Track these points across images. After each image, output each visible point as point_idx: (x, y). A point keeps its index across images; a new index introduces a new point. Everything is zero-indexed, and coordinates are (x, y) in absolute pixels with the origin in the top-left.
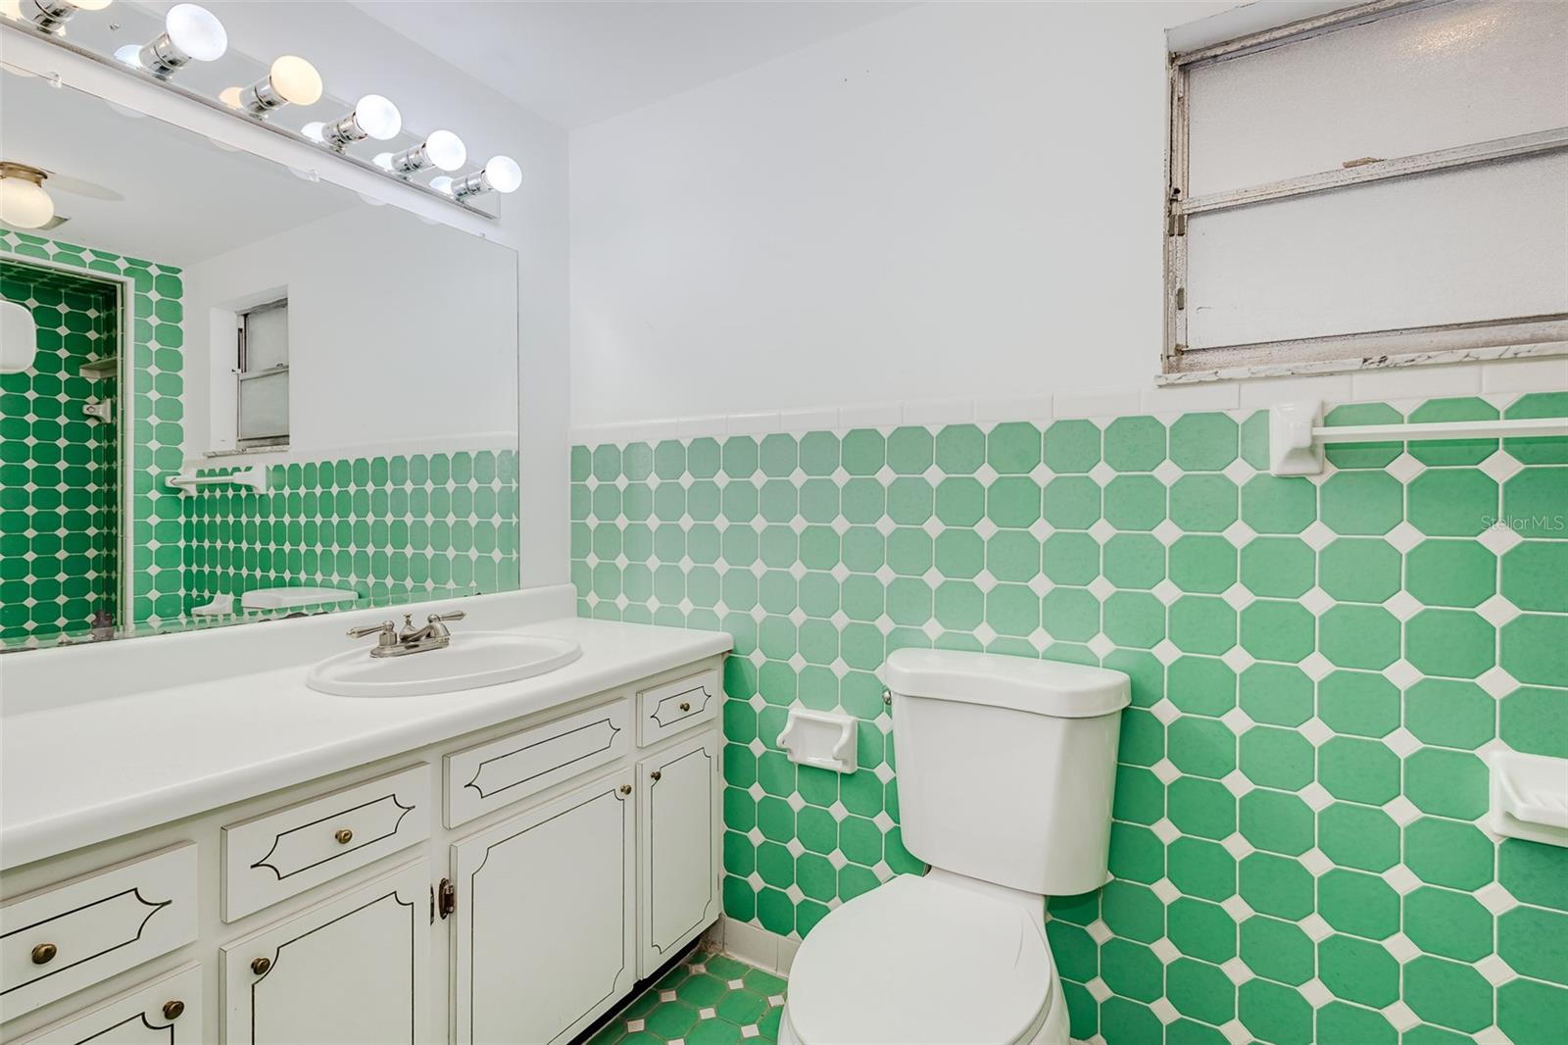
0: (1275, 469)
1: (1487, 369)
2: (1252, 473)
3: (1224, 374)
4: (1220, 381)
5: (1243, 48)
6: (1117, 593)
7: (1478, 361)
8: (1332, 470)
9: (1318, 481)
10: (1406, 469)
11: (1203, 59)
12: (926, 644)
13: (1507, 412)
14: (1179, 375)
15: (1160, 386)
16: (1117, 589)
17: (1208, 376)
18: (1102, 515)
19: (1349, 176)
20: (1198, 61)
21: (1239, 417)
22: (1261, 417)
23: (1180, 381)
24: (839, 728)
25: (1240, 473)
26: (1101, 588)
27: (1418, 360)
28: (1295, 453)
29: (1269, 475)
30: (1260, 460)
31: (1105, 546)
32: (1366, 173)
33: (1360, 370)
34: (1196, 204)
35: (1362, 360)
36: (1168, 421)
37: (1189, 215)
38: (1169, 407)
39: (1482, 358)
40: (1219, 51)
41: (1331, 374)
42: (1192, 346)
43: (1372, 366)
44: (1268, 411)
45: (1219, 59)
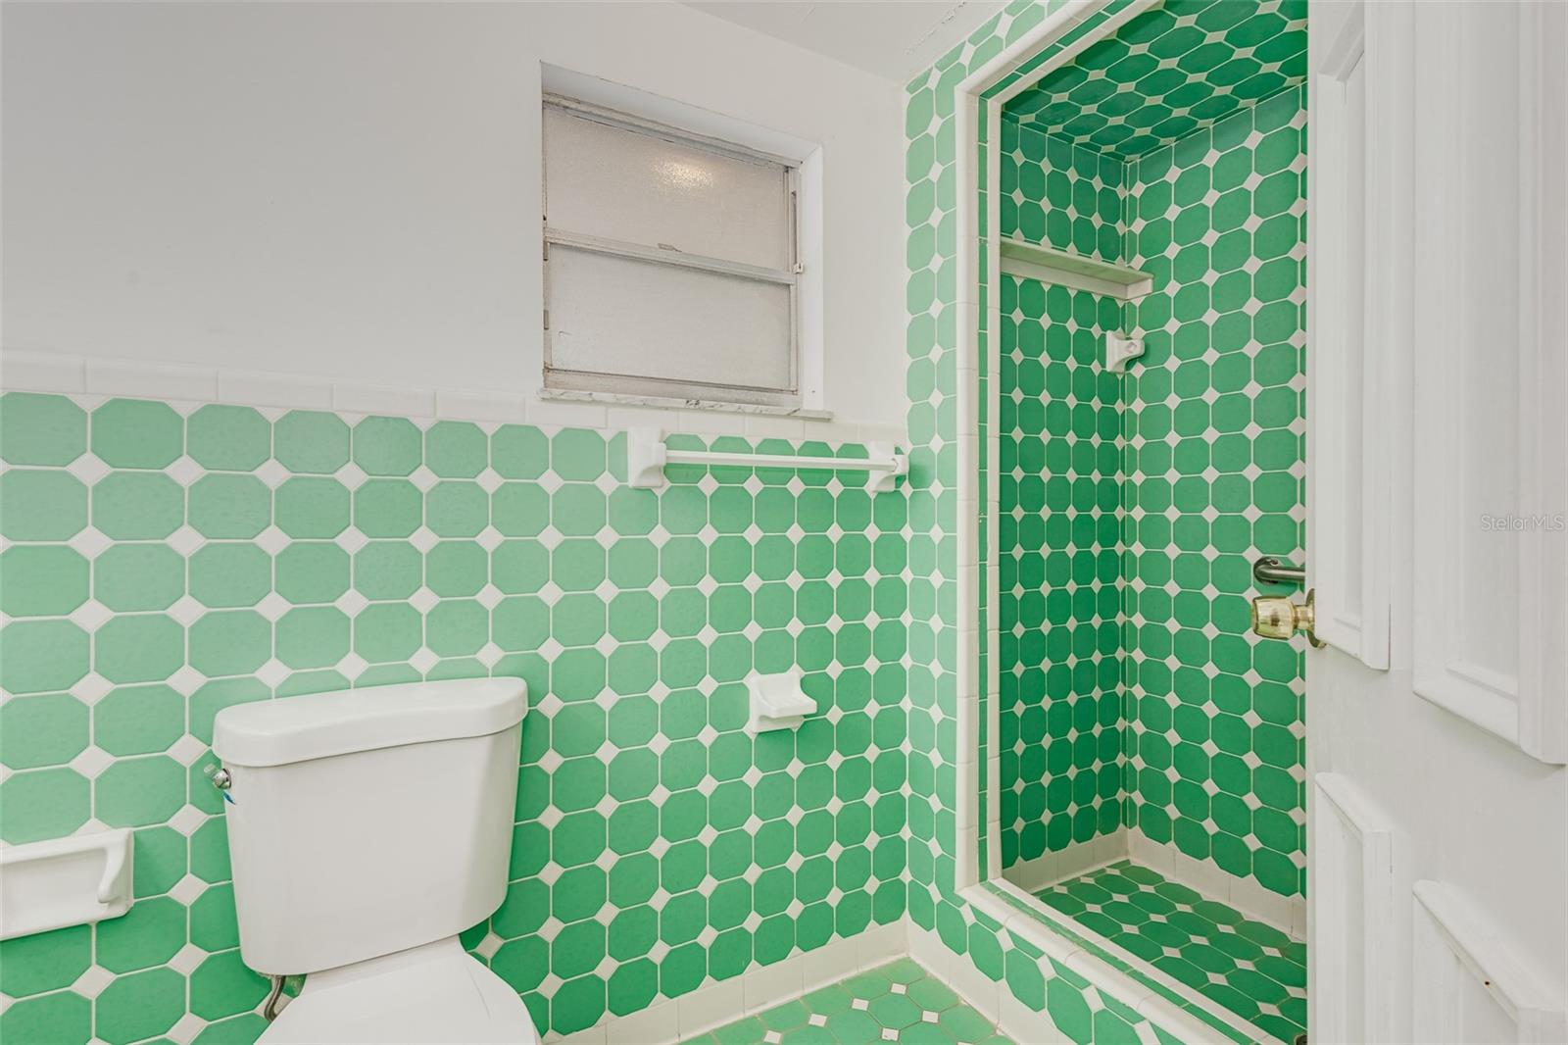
0: (631, 482)
1: (747, 418)
2: (616, 484)
3: (597, 396)
4: (594, 402)
5: (590, 113)
6: (506, 599)
7: (744, 413)
8: (668, 484)
9: (659, 493)
10: (708, 485)
11: (557, 105)
12: (263, 694)
13: (757, 449)
14: (562, 391)
15: (543, 399)
16: (505, 596)
17: (583, 395)
18: (490, 522)
19: (662, 255)
20: (552, 103)
21: (607, 436)
22: (622, 436)
23: (563, 397)
24: (101, 852)
25: (607, 483)
26: (490, 597)
27: (715, 407)
28: (648, 472)
29: (627, 486)
30: (620, 473)
31: (493, 553)
32: (673, 257)
33: (684, 409)
34: (557, 236)
35: (685, 401)
36: (551, 433)
37: (551, 243)
38: (553, 420)
39: (747, 411)
40: (573, 105)
41: (667, 409)
42: (555, 367)
43: (692, 407)
44: (626, 433)
45: (568, 111)
